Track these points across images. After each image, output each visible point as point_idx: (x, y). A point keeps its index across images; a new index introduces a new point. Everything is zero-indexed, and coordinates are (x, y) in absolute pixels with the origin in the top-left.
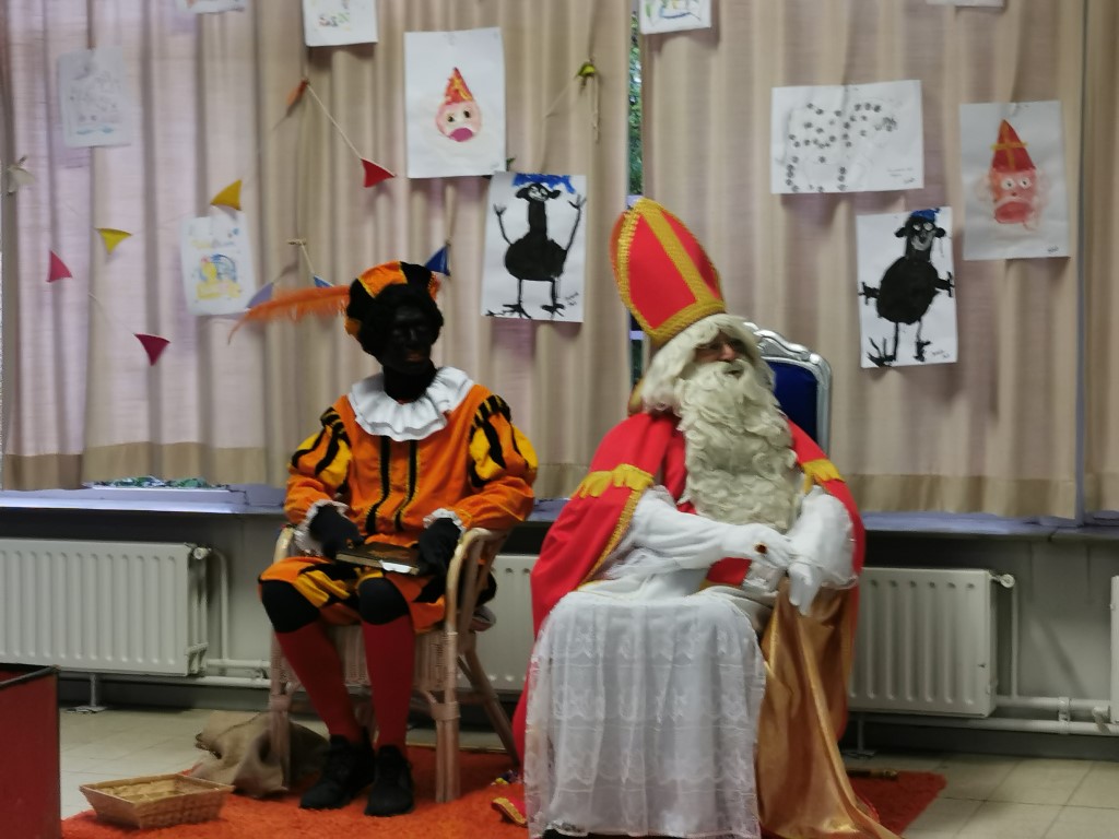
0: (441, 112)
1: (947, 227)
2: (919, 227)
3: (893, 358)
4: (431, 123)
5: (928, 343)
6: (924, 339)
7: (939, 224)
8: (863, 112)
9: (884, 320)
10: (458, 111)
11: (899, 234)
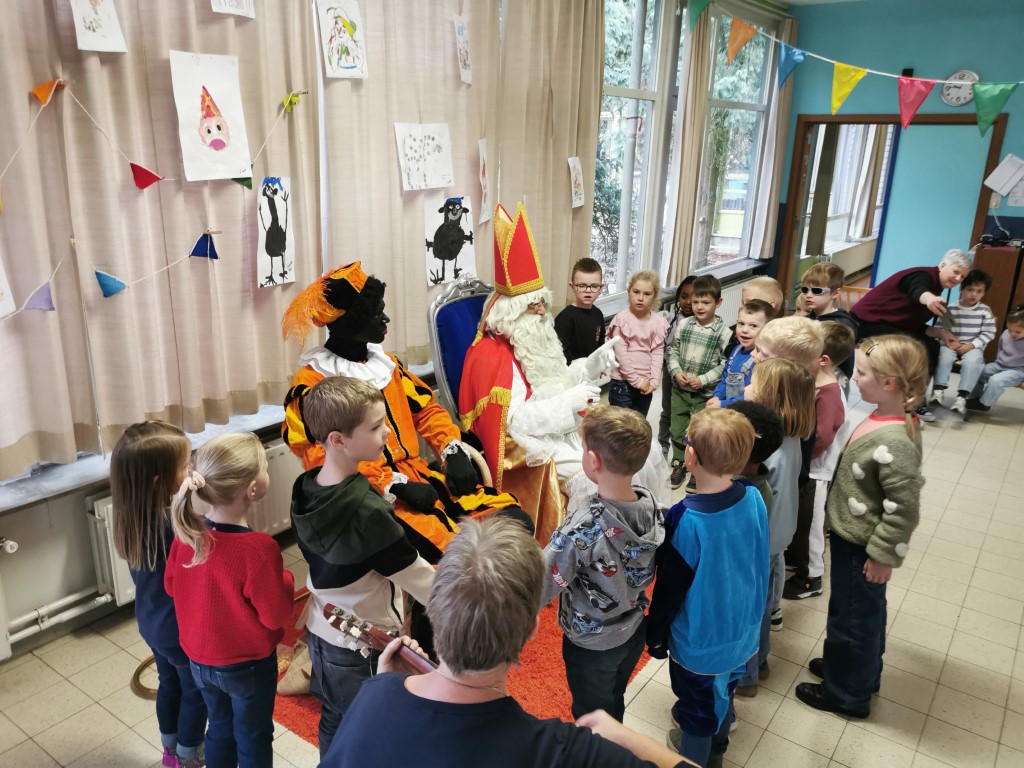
0: (202, 124)
1: (469, 207)
2: (451, 206)
3: (443, 279)
4: (196, 132)
5: (460, 269)
6: (458, 267)
7: (463, 206)
8: (427, 141)
9: (437, 259)
10: (212, 123)
11: (441, 211)
